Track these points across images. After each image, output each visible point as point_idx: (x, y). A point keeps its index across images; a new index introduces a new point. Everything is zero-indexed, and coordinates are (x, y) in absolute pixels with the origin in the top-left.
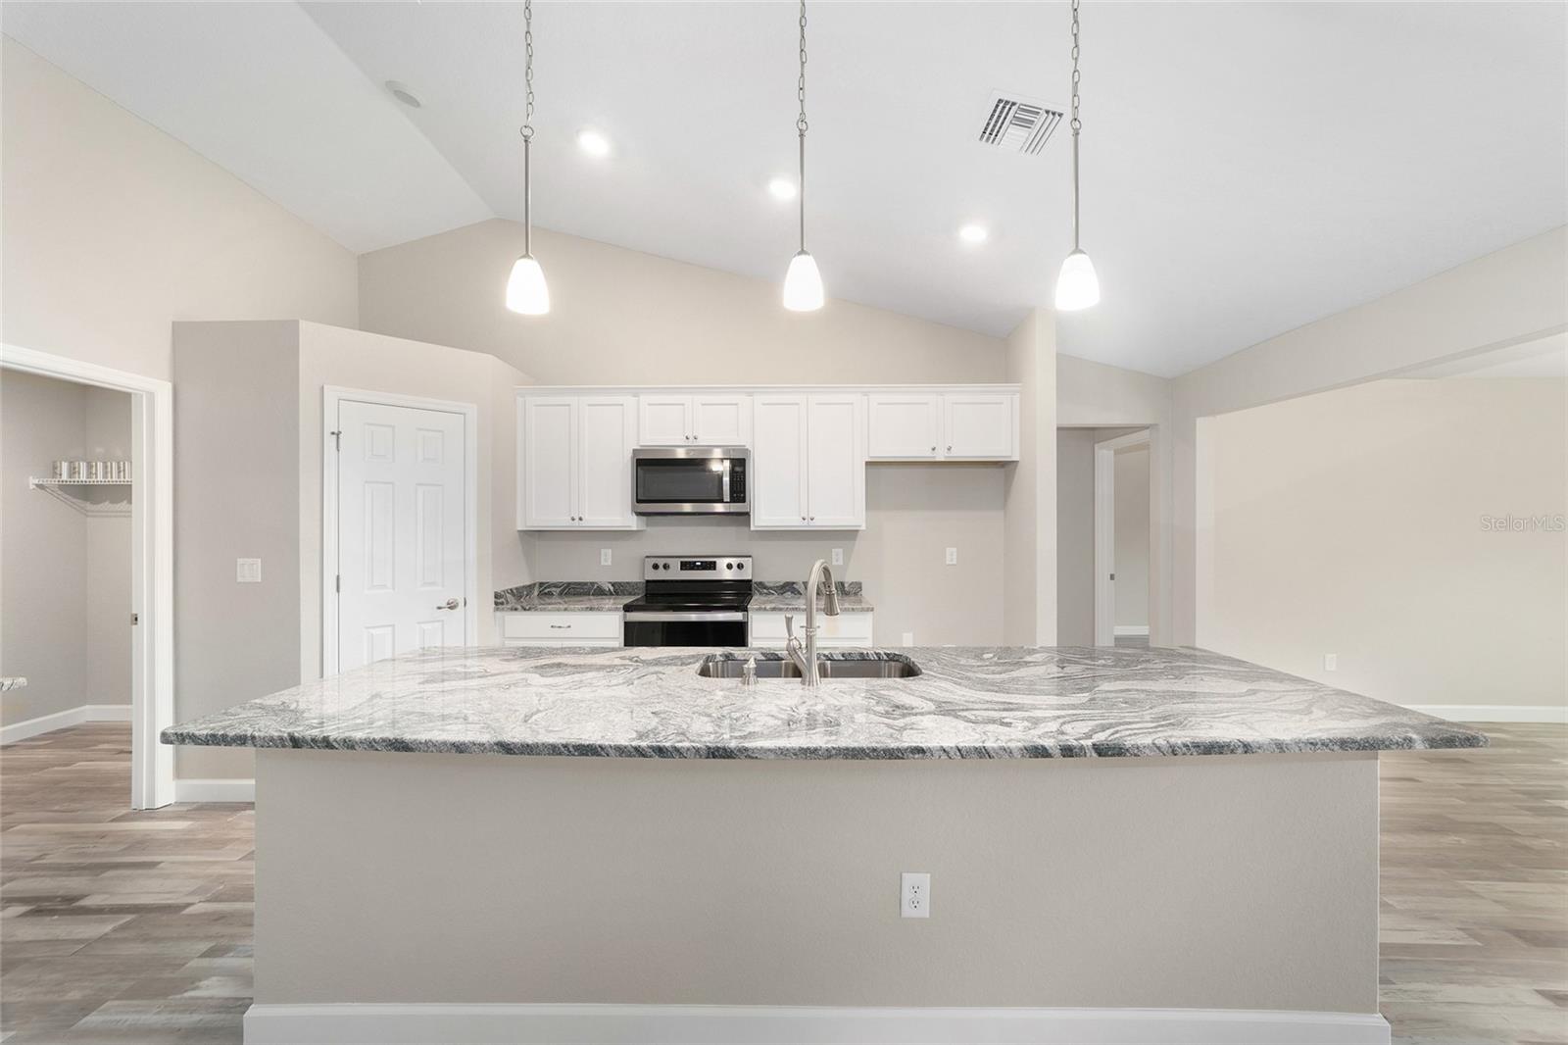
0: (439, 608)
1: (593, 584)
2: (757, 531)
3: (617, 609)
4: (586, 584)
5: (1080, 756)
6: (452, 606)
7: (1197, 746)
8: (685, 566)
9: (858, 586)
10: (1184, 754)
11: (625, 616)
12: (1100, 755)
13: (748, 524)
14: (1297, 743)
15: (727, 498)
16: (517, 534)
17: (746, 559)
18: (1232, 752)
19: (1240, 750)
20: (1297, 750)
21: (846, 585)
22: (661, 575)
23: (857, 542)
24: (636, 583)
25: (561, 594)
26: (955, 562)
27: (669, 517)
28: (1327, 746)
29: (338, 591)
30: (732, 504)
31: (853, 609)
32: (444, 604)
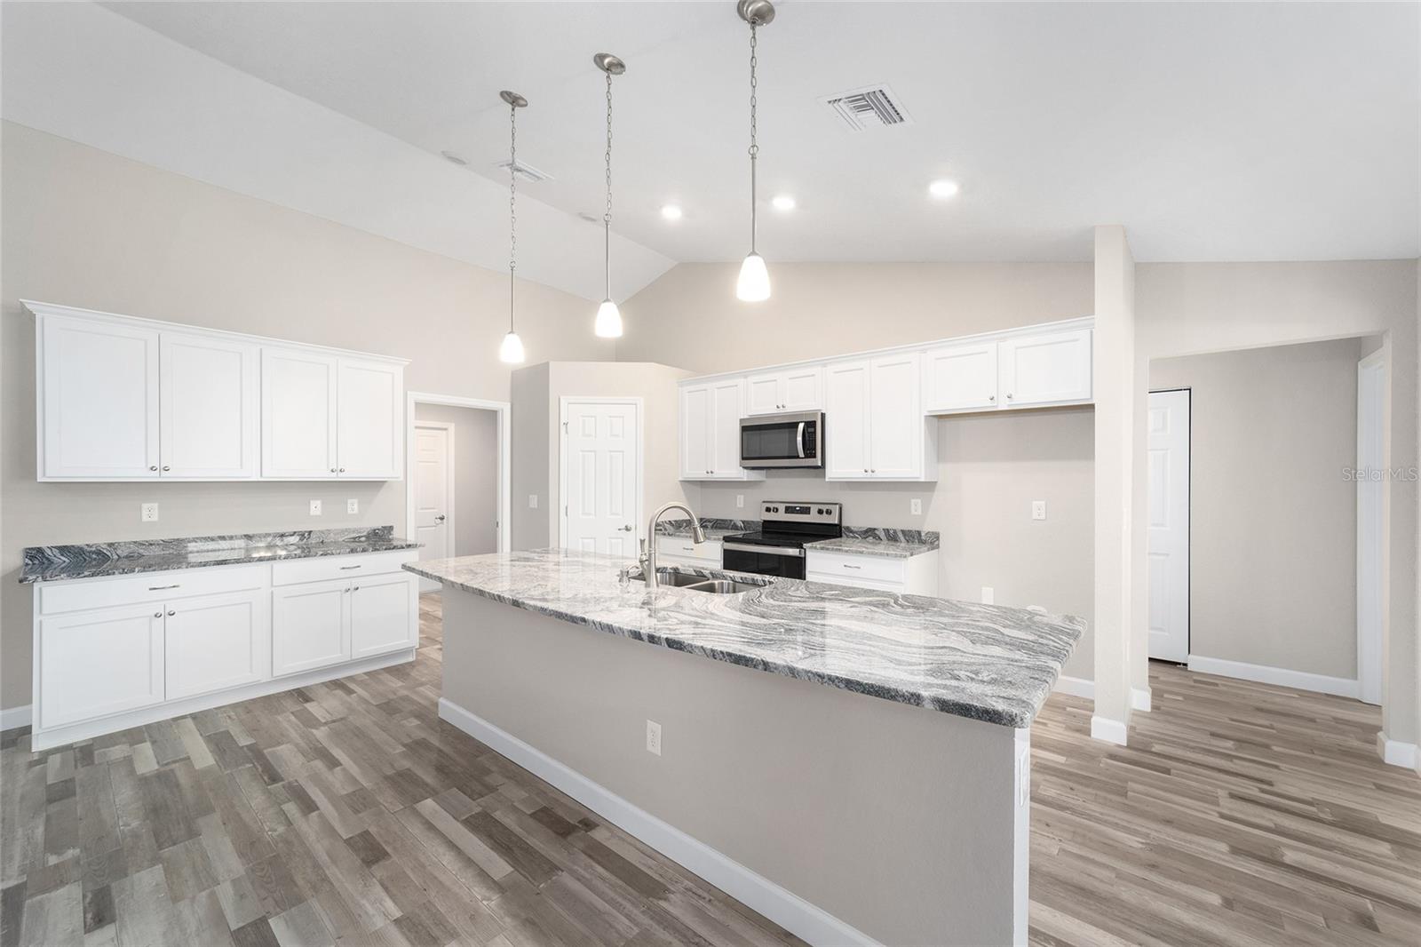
0: (619, 530)
1: (731, 521)
2: (830, 482)
3: (719, 539)
4: (727, 520)
5: (657, 644)
6: (627, 529)
7: (730, 655)
8: (788, 510)
9: (936, 536)
10: (721, 659)
11: (722, 545)
12: (669, 646)
13: (824, 475)
14: (807, 672)
15: (801, 454)
16: (679, 483)
17: (834, 506)
18: (755, 667)
19: (760, 667)
20: (807, 679)
21: (923, 534)
22: (772, 517)
23: (936, 493)
24: (758, 522)
25: (712, 527)
26: (1043, 517)
27: (773, 470)
28: (833, 682)
29: (567, 515)
30: (807, 460)
31: (888, 555)
32: (624, 527)
